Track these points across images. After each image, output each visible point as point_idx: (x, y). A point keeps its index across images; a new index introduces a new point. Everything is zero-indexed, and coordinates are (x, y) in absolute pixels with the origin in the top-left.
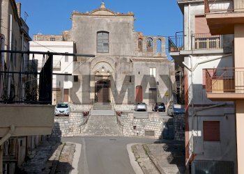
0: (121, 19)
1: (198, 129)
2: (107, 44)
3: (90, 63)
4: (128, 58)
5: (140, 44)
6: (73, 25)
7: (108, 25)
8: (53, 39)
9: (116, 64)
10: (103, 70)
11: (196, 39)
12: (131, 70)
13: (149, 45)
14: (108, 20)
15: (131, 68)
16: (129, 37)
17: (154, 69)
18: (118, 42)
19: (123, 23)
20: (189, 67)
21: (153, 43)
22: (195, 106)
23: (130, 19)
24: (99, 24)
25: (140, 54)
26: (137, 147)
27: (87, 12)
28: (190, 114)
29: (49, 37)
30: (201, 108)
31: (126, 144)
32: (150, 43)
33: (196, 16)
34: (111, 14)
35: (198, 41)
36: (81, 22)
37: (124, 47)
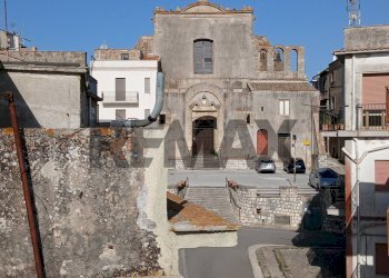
0: (232, 19)
1: (366, 254)
2: (209, 60)
3: (184, 94)
4: (244, 82)
5: (263, 57)
6: (156, 30)
7: (212, 28)
8: (125, 57)
9: (225, 96)
10: (204, 102)
11: (364, 112)
12: (249, 105)
13: (278, 59)
14: (212, 21)
15: (249, 100)
16: (245, 47)
17: (287, 103)
18: (227, 56)
19: (235, 26)
20: (353, 157)
21: (284, 57)
22: (362, 218)
23: (247, 19)
24: (197, 28)
25: (263, 75)
26: (265, 253)
27: (178, 9)
28: (354, 231)
29: (119, 53)
30: (373, 222)
31: (247, 248)
32: (278, 56)
33: (365, 75)
34: (216, 10)
35: (368, 115)
36: (169, 25)
37: (237, 63)
